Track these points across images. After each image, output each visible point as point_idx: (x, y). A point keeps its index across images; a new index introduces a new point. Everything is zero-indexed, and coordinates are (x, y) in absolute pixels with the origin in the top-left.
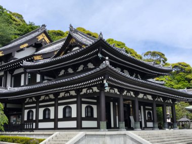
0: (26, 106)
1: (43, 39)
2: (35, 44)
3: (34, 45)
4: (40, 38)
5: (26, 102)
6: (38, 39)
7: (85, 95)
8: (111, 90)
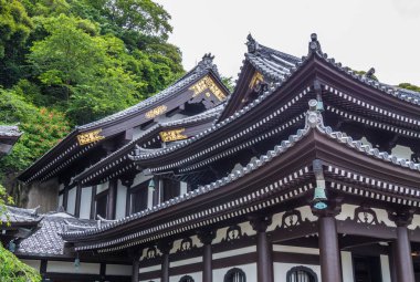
0: (142, 270)
1: (208, 90)
2: (186, 104)
3: (182, 107)
4: (199, 88)
5: (142, 258)
6: (192, 92)
7: (282, 235)
8: (361, 216)
